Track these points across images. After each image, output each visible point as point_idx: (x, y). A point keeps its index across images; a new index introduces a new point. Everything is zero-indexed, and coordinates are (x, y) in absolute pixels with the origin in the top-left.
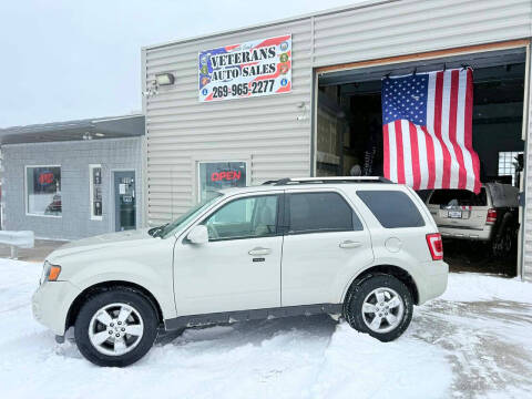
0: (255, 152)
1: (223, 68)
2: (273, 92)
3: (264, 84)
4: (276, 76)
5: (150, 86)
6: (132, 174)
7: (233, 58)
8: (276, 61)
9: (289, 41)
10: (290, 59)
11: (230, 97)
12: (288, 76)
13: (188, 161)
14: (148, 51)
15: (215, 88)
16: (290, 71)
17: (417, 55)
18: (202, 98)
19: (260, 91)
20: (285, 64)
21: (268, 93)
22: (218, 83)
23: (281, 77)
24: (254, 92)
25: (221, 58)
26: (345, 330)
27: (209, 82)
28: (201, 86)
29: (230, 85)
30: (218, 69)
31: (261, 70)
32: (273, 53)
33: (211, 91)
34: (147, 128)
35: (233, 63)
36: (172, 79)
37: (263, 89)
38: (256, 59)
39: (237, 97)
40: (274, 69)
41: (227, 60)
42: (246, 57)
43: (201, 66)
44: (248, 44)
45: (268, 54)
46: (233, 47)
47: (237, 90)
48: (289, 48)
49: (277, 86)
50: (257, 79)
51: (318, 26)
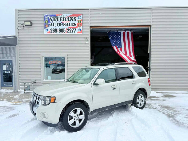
0: (68, 54)
1: (55, 22)
2: (76, 33)
3: (72, 30)
4: (77, 27)
5: (20, 25)
6: (11, 62)
7: (59, 19)
8: (76, 22)
9: (81, 16)
10: (82, 22)
11: (58, 33)
12: (81, 28)
13: (39, 56)
14: (19, 11)
15: (51, 29)
16: (82, 26)
17: (122, 26)
18: (46, 32)
19: (70, 32)
20: (80, 24)
21: (74, 33)
22: (53, 27)
23: (78, 28)
24: (68, 32)
25: (54, 18)
26: (133, 108)
27: (49, 26)
28: (45, 28)
29: (58, 29)
30: (53, 22)
31: (71, 24)
32: (76, 20)
33: (49, 30)
34: (18, 42)
35: (59, 21)
36: (32, 24)
37: (71, 31)
38: (69, 20)
39: (61, 33)
40: (76, 25)
41: (56, 19)
42: (64, 19)
43: (45, 20)
44: (65, 15)
45: (73, 19)
46: (59, 15)
47: (61, 30)
48: (81, 19)
49: (77, 31)
50: (69, 28)
51: (92, 13)
